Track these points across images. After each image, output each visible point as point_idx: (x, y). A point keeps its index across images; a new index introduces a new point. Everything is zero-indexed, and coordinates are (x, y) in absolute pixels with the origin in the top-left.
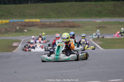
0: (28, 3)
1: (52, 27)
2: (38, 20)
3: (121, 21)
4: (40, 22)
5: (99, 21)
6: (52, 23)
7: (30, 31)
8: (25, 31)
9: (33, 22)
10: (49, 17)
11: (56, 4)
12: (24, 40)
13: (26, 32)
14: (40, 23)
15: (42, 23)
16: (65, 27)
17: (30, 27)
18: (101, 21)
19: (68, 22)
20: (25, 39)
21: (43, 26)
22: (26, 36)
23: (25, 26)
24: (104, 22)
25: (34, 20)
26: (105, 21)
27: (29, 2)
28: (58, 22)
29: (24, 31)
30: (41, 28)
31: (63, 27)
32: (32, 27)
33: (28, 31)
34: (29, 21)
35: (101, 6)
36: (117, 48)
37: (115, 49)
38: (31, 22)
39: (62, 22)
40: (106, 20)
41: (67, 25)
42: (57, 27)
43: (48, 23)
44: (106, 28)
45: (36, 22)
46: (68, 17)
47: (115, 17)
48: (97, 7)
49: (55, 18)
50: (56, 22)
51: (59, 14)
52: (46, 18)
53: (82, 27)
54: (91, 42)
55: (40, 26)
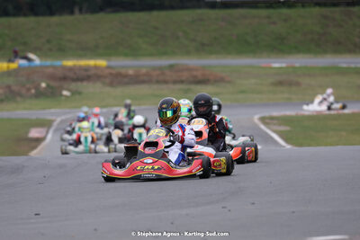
0: (72, 13)
1: (143, 82)
2: (102, 63)
3: (345, 65)
4: (108, 67)
5: (278, 63)
6: (144, 71)
7: (80, 93)
8: (65, 93)
9: (87, 69)
10: (134, 52)
11: (155, 13)
12: (62, 122)
13: (66, 96)
14: (107, 71)
15: (113, 72)
16: (182, 82)
17: (79, 84)
18: (284, 65)
19: (189, 69)
20: (63, 117)
21: (118, 79)
22: (68, 110)
23: (64, 78)
24: (294, 68)
25: (92, 63)
26: (297, 65)
27: (77, 10)
28: (160, 68)
29: (61, 95)
30: (111, 84)
31: (175, 82)
32: (85, 84)
33: (74, 93)
34: (75, 66)
35: (285, 20)
36: (331, 145)
37: (326, 145)
38: (81, 68)
39: (171, 67)
40: (300, 61)
41: (185, 75)
42: (158, 82)
43: (131, 72)
44: (298, 84)
45: (96, 67)
46: (188, 53)
47: (325, 52)
48: (274, 23)
49: (151, 55)
50: (155, 68)
51: (162, 44)
52: (126, 55)
53: (229, 82)
54: (256, 125)
55: (108, 81)
